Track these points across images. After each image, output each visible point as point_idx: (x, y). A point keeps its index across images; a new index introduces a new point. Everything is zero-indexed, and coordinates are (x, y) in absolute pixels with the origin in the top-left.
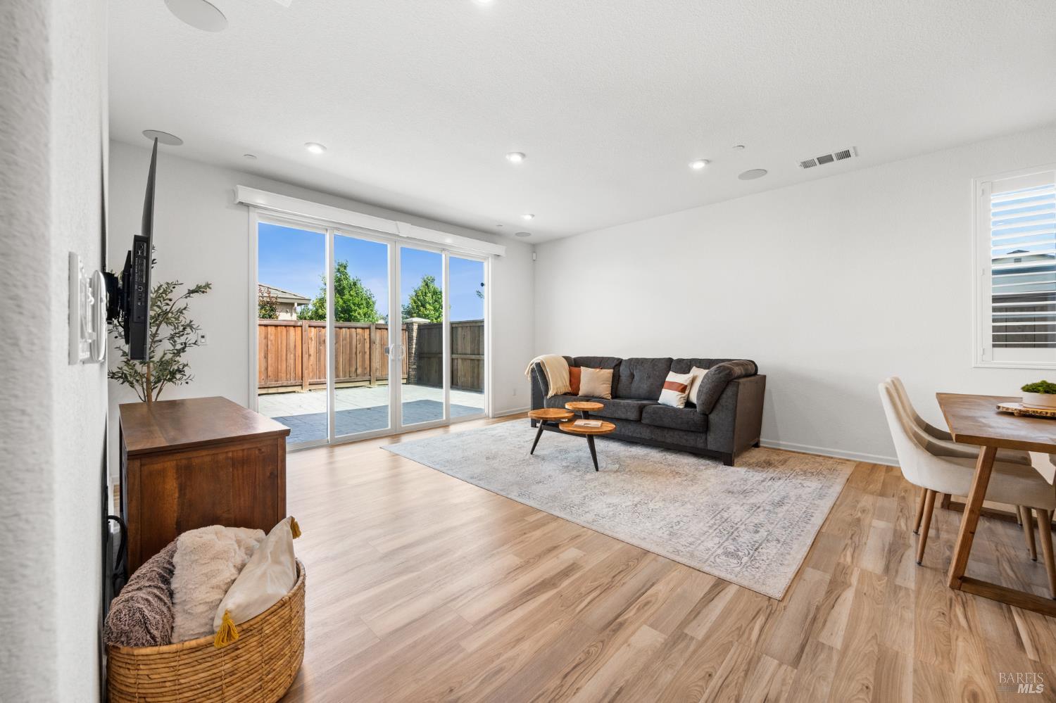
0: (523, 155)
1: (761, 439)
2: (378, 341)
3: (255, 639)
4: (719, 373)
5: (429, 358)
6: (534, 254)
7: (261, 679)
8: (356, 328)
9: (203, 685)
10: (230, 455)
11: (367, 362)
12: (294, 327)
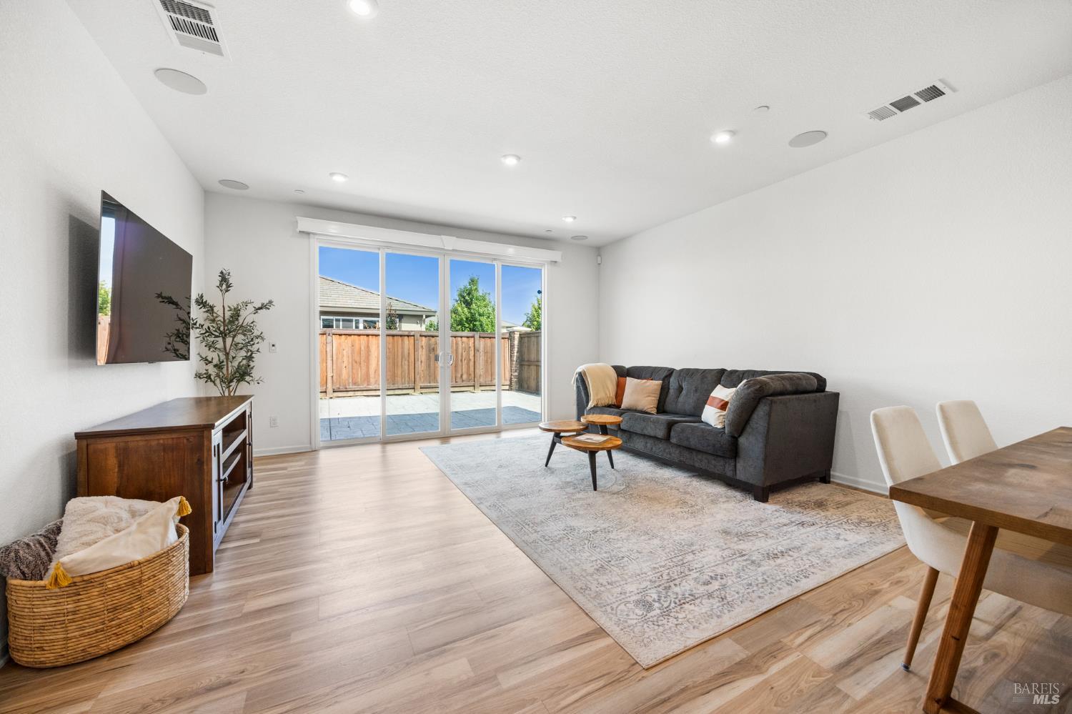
0: (519, 158)
1: (832, 473)
2: (481, 350)
3: (97, 589)
4: (748, 388)
5: (529, 365)
6: (599, 258)
7: (103, 623)
8: (461, 337)
9: (50, 617)
10: (161, 442)
11: (472, 369)
12: (408, 336)
